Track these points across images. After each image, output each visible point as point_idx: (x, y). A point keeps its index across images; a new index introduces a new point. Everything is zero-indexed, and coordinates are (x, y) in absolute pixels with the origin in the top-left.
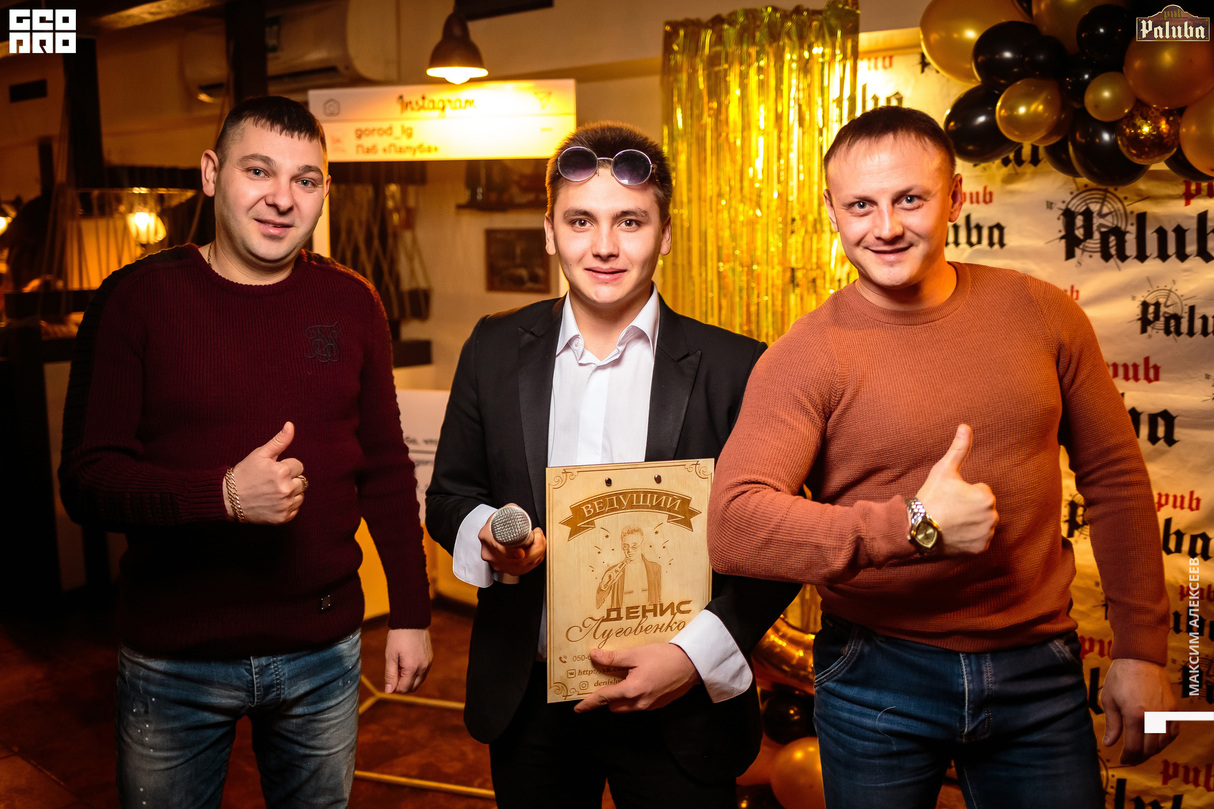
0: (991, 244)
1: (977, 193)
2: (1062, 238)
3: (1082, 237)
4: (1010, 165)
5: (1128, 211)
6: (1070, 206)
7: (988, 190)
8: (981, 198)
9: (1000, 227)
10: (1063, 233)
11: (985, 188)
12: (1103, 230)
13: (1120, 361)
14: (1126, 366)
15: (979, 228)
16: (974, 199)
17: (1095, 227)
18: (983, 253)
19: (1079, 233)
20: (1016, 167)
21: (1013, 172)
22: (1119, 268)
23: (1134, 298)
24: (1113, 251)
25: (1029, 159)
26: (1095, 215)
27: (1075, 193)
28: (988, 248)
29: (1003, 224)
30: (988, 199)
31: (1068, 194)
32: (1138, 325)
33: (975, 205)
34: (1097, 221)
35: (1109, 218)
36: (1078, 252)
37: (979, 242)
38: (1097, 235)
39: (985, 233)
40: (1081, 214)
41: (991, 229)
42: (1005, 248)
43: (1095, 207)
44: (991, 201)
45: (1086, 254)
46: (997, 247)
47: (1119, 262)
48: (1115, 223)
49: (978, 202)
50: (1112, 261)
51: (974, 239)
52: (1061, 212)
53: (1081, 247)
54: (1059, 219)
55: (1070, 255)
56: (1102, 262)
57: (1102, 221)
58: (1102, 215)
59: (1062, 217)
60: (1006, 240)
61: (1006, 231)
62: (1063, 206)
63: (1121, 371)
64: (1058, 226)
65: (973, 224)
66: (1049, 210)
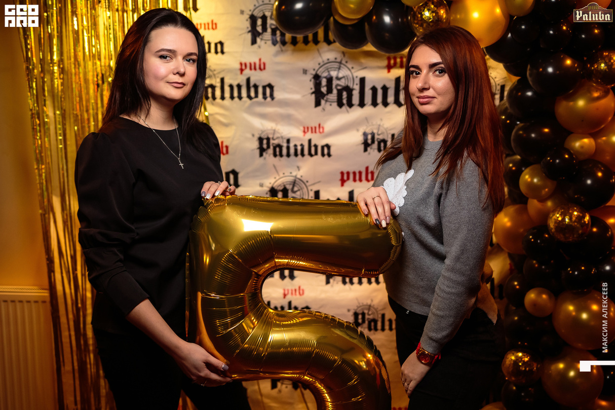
0: (265, 97)
1: (255, 64)
2: (313, 93)
3: (325, 92)
4: (278, 45)
5: (355, 77)
6: (318, 72)
7: (262, 61)
8: (257, 67)
9: (271, 87)
10: (313, 90)
11: (260, 60)
12: (339, 88)
13: (351, 170)
14: (354, 173)
15: (256, 87)
16: (253, 67)
17: (334, 86)
18: (260, 104)
19: (324, 90)
20: (282, 46)
21: (279, 49)
22: (348, 112)
23: (358, 130)
24: (345, 101)
25: (290, 41)
26: (334, 78)
27: (322, 64)
28: (263, 100)
29: (273, 84)
30: (262, 67)
31: (317, 65)
32: (362, 147)
33: (253, 71)
34: (335, 82)
35: (343, 80)
36: (323, 102)
37: (256, 96)
38: (335, 91)
39: (260, 90)
40: (325, 77)
41: (264, 88)
42: (275, 100)
43: (334, 74)
44: (264, 68)
45: (328, 104)
46: (269, 99)
47: (348, 108)
48: (347, 83)
49: (255, 69)
50: (344, 108)
51: (253, 94)
52: (312, 76)
53: (325, 98)
54: (311, 81)
55: (318, 104)
56: (338, 108)
57: (338, 82)
58: (338, 79)
59: (313, 80)
60: (276, 94)
61: (275, 89)
62: (314, 73)
63: (351, 176)
64: (310, 85)
65: (252, 84)
66: (304, 75)
